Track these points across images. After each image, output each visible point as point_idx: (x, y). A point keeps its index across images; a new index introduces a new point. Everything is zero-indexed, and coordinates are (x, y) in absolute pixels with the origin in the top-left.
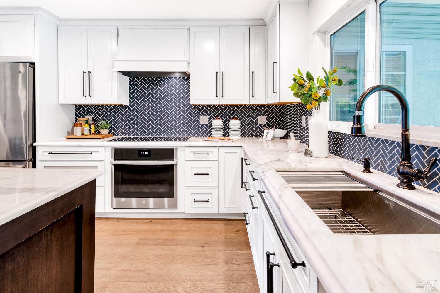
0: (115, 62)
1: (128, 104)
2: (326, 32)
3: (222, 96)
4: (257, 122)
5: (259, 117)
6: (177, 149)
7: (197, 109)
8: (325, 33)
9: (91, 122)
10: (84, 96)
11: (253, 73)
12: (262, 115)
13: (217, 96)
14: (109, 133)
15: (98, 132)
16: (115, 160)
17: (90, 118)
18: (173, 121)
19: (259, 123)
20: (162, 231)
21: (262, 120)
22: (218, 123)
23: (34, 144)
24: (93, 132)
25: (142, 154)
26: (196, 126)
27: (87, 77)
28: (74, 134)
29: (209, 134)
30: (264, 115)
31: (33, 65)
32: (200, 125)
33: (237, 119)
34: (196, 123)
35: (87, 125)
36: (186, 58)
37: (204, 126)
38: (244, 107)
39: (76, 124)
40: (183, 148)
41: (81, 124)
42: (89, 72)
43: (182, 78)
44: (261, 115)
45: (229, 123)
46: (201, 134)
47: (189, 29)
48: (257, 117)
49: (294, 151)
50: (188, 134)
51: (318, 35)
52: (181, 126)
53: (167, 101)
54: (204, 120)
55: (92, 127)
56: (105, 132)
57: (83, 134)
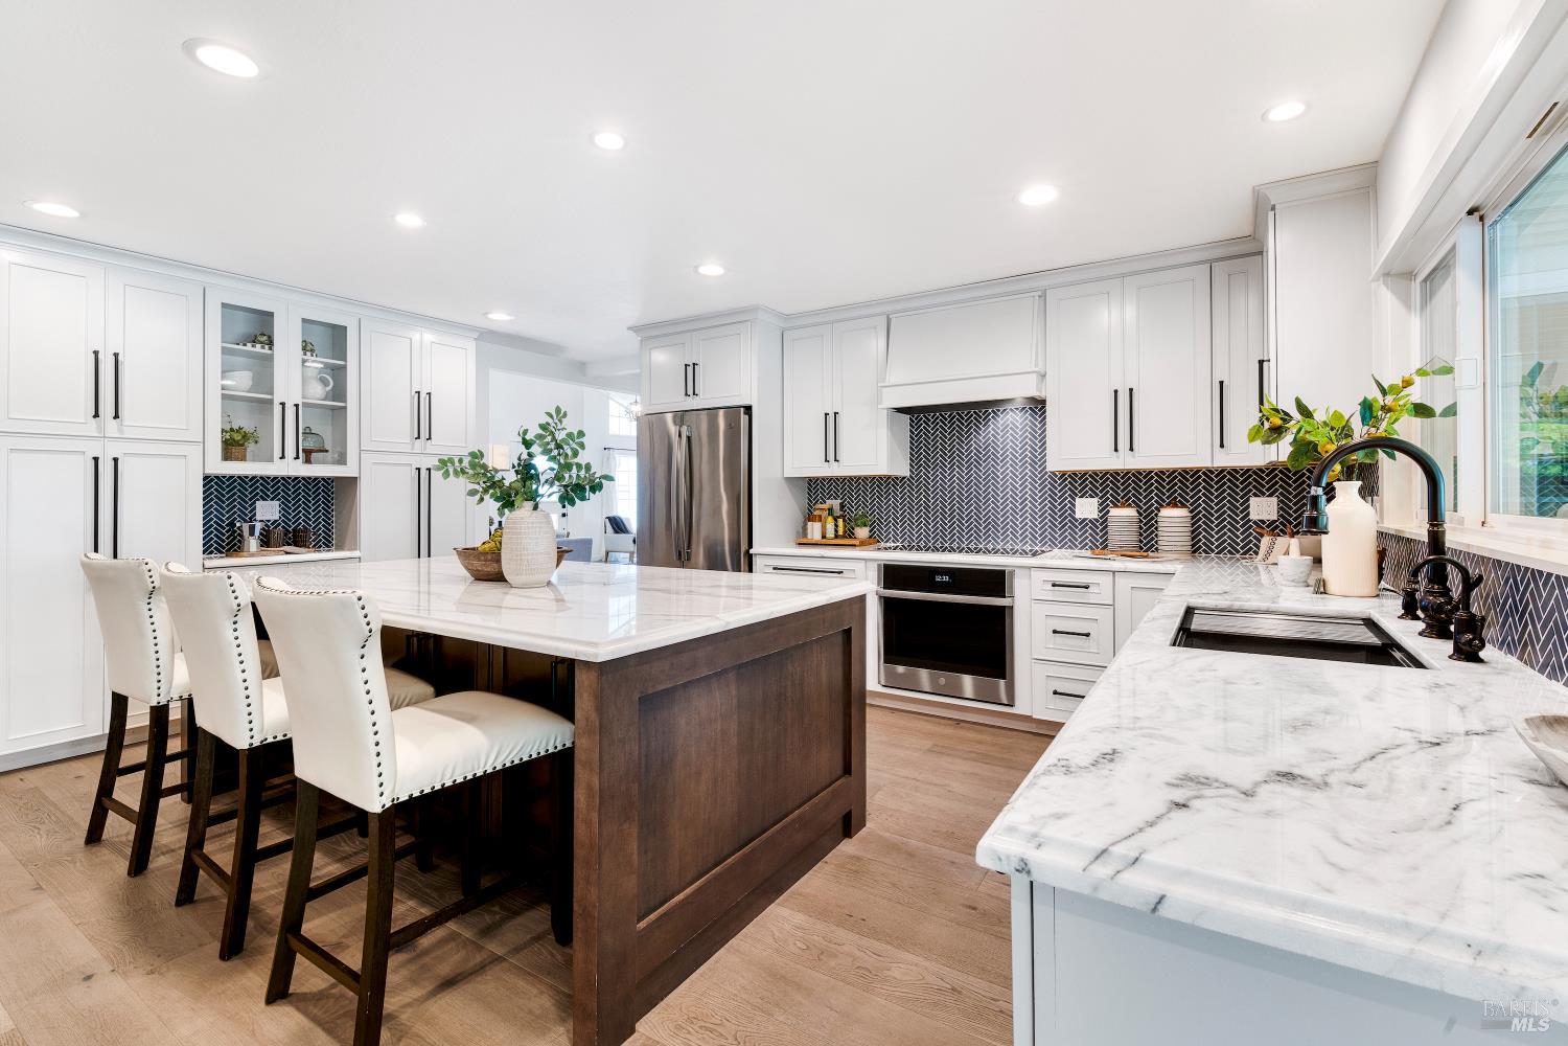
0: (884, 390)
1: (908, 474)
2: (1412, 272)
3: (1131, 449)
4: (1248, 514)
5: (1253, 501)
6: (1012, 573)
7: (1070, 482)
8: (1410, 275)
9: (838, 513)
10: (826, 461)
11: (1221, 383)
12: (1264, 494)
13: (1116, 450)
14: (870, 537)
15: (849, 534)
16: (884, 588)
17: (836, 503)
18: (1008, 511)
19: (1253, 516)
20: (980, 742)
21: (1263, 508)
22: (1124, 514)
23: (751, 551)
24: (841, 533)
25: (938, 579)
26: (1066, 524)
27: (831, 421)
28: (809, 537)
29: (1101, 544)
30: (1271, 495)
31: (748, 409)
32: (1076, 521)
33: (1184, 506)
34: (1066, 517)
35: (830, 519)
36: (1036, 365)
37: (1087, 524)
38: (1204, 473)
39: (810, 517)
40: (1026, 572)
41: (820, 516)
42: (835, 413)
43: (1030, 408)
44: (1260, 493)
45: (1156, 515)
46: (1080, 543)
47: (1043, 296)
48: (1248, 500)
49: (1293, 581)
50: (1046, 542)
51: (1385, 283)
52: (1027, 523)
53: (993, 465)
54: (1086, 508)
55: (840, 521)
56: (862, 533)
57: (824, 537)
